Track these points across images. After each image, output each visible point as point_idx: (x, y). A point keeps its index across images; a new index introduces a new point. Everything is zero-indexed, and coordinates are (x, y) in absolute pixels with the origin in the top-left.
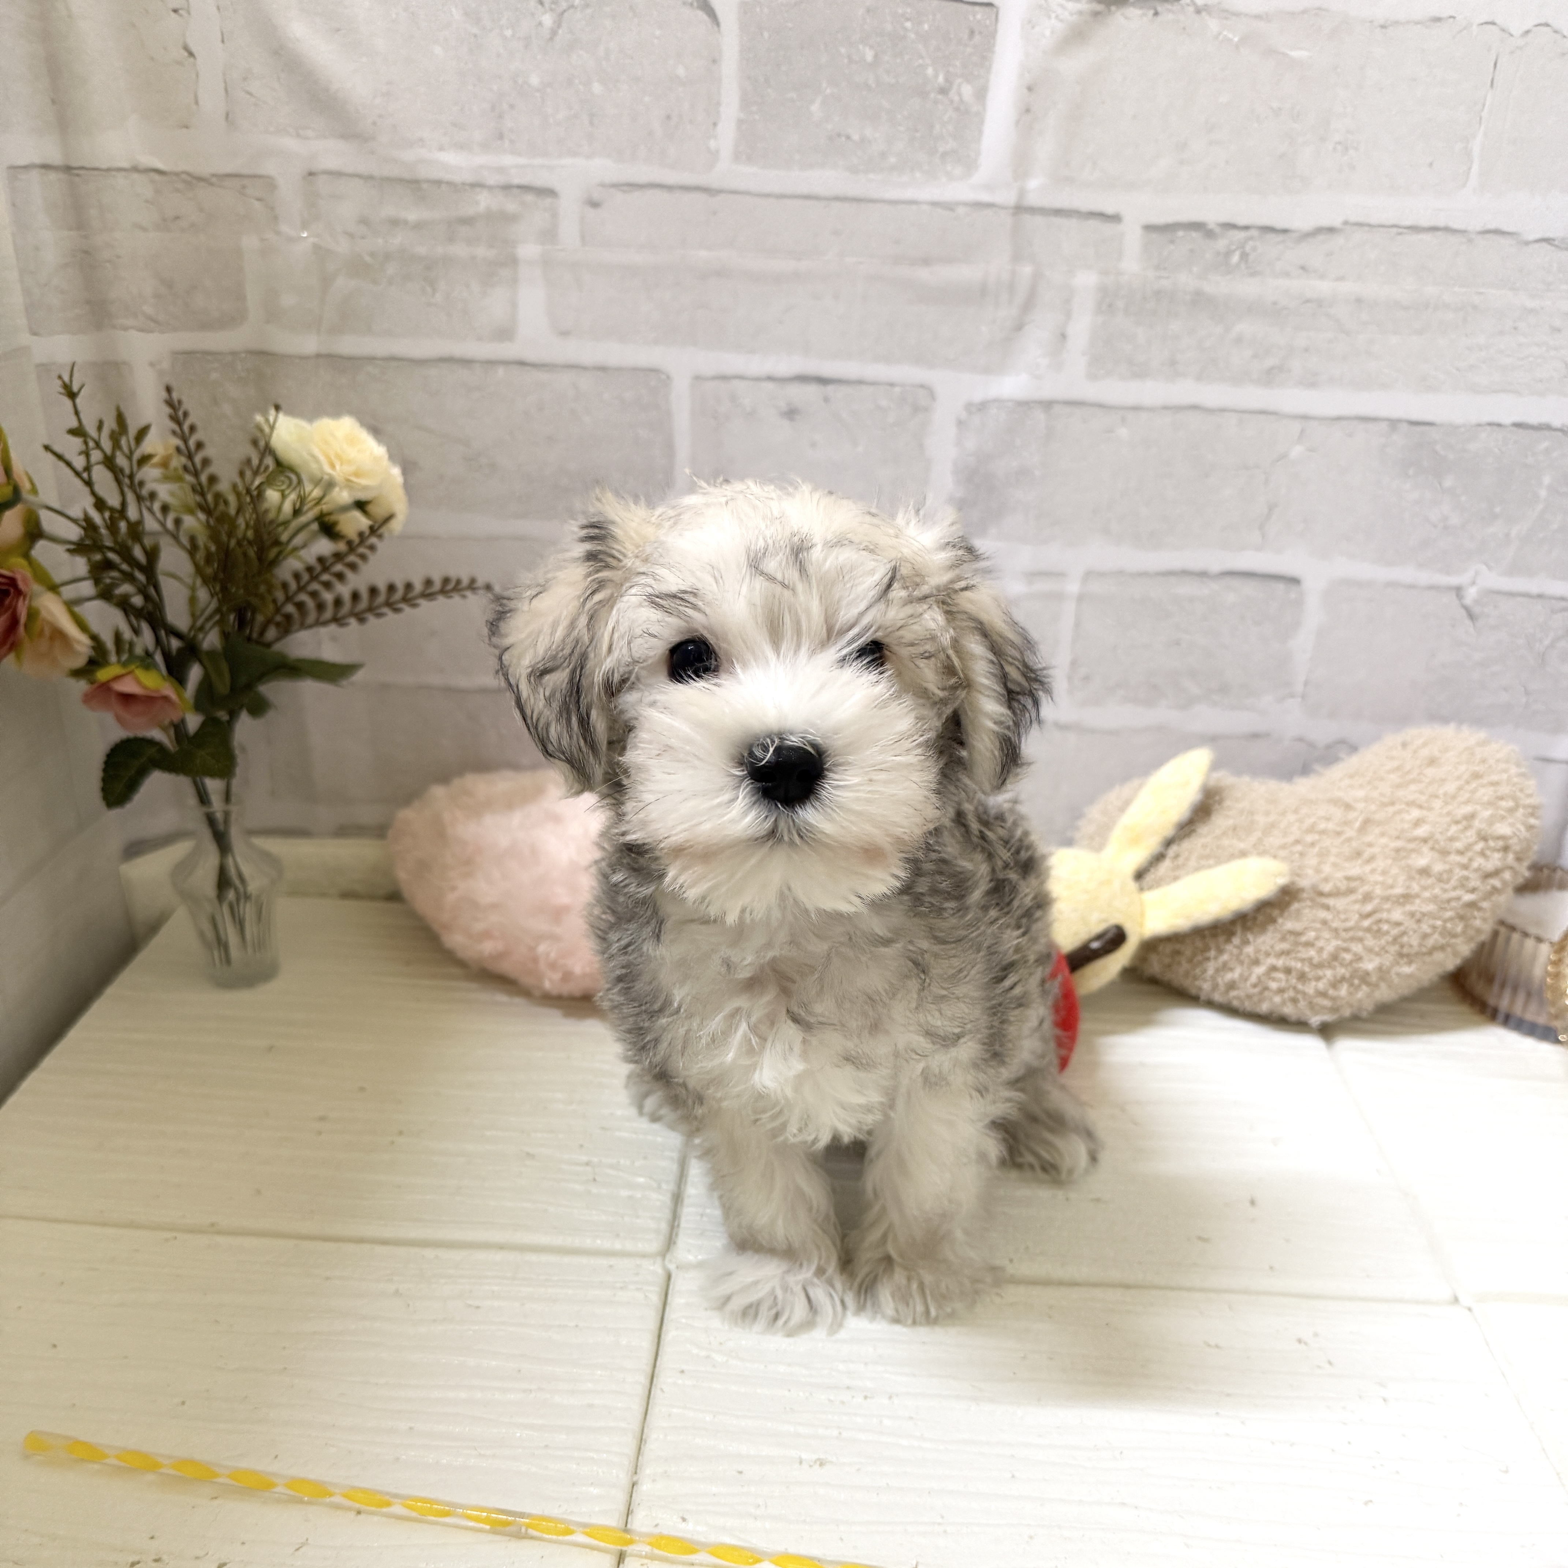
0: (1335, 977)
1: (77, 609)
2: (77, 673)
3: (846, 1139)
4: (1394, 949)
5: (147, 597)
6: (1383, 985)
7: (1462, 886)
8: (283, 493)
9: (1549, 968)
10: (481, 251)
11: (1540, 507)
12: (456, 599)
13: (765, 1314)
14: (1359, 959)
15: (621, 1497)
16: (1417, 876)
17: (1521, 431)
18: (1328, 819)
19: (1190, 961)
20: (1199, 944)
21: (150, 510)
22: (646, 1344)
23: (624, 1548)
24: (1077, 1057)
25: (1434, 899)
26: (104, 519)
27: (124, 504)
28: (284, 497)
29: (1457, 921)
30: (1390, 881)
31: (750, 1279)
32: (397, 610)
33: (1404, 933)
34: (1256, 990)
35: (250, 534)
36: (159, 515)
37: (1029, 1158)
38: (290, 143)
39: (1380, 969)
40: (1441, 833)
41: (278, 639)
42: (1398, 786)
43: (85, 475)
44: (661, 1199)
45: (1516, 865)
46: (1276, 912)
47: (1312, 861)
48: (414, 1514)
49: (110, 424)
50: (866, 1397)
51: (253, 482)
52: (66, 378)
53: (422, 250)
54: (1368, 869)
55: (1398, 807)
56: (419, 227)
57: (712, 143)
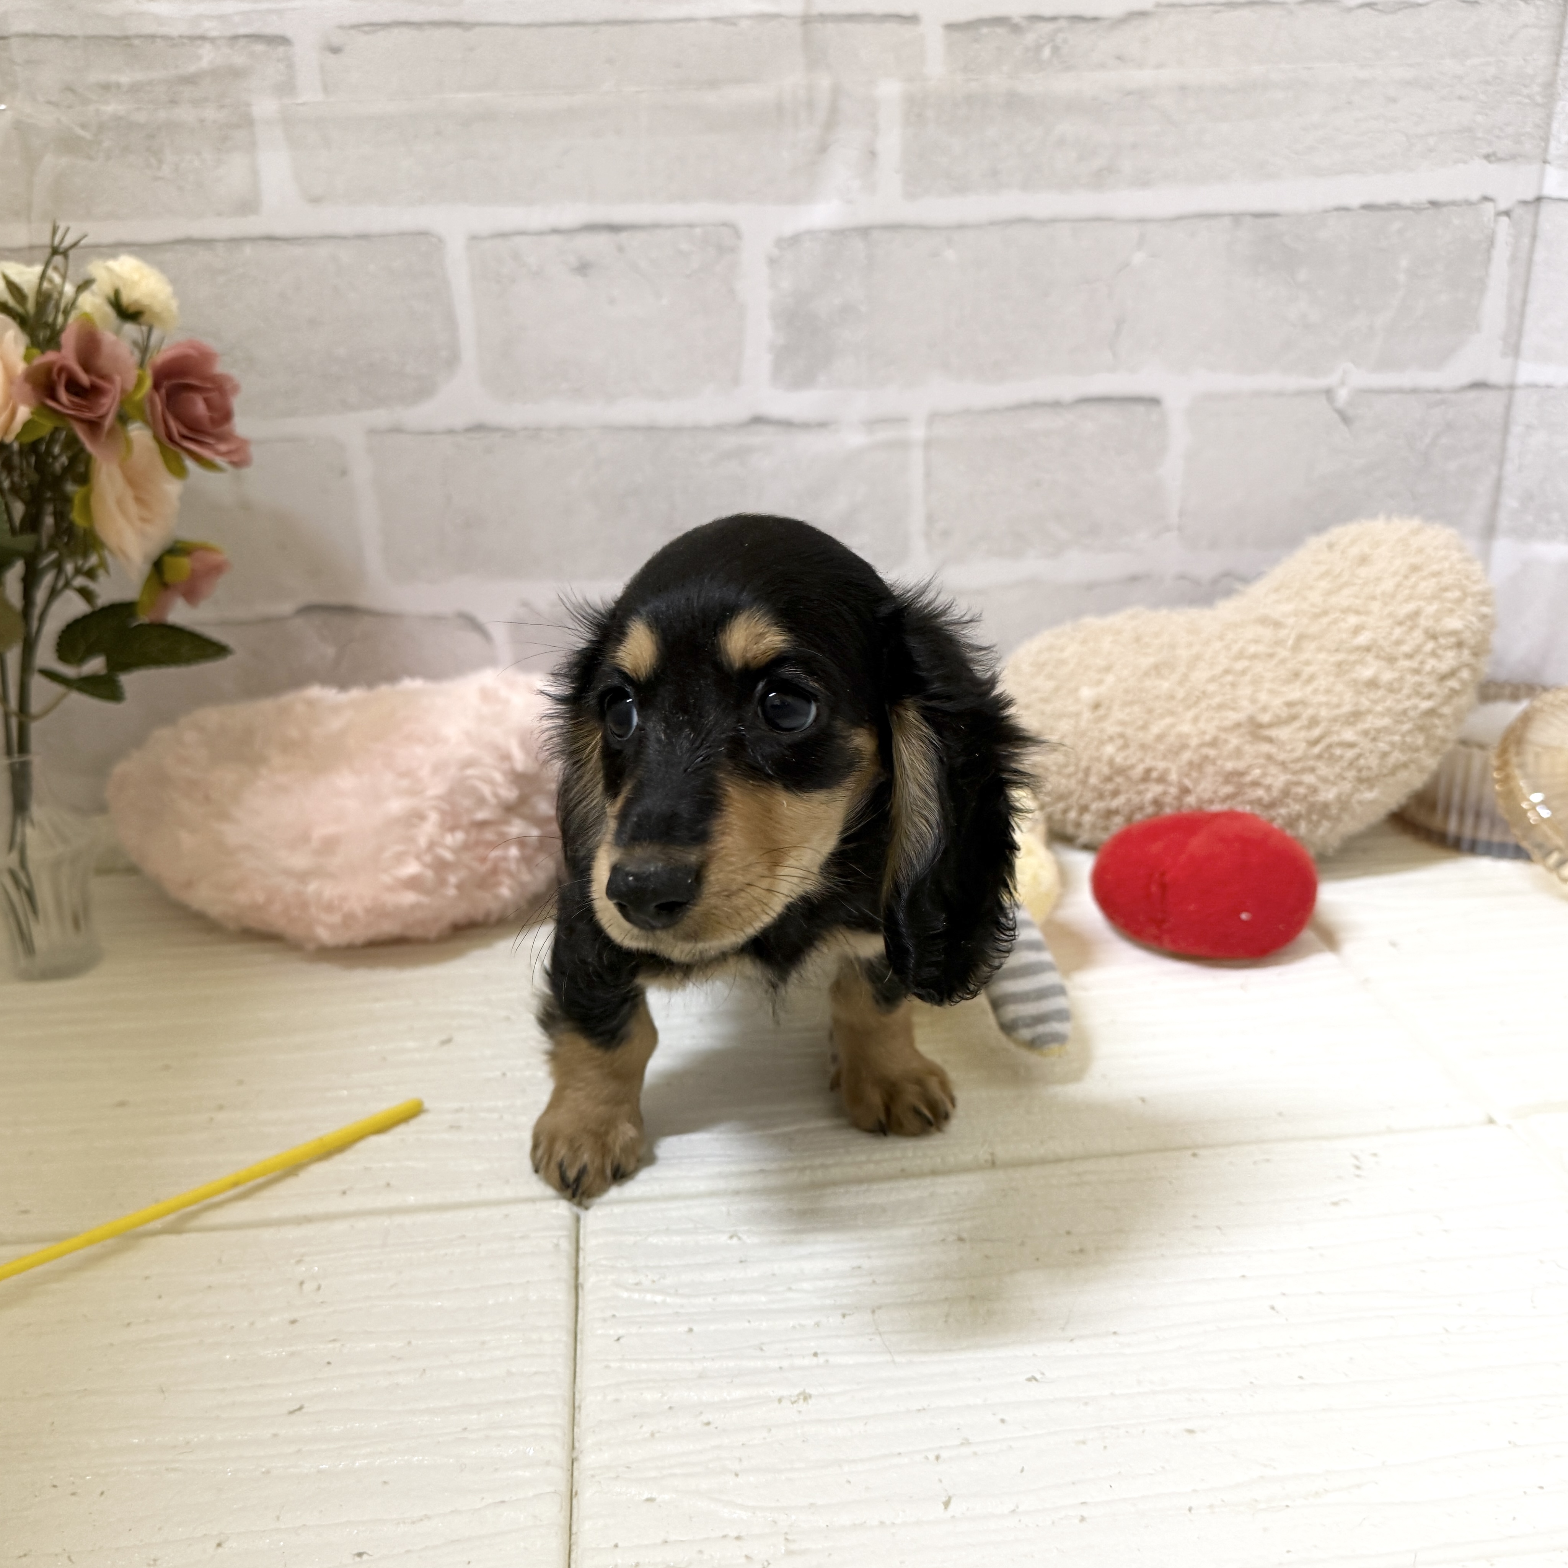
4: (1350, 775)
6: (1346, 817)
7: (1417, 693)
11: (1401, 293)
14: (1314, 791)
16: (1365, 690)
17: (1370, 213)
18: (1257, 641)
25: (1389, 711)
29: (1417, 733)
30: (1335, 700)
33: (1360, 756)
39: (1339, 799)
40: (1385, 638)
42: (1330, 593)
47: (1245, 690)
53: (142, 117)
54: (1309, 689)
55: (1332, 617)
56: (135, 89)
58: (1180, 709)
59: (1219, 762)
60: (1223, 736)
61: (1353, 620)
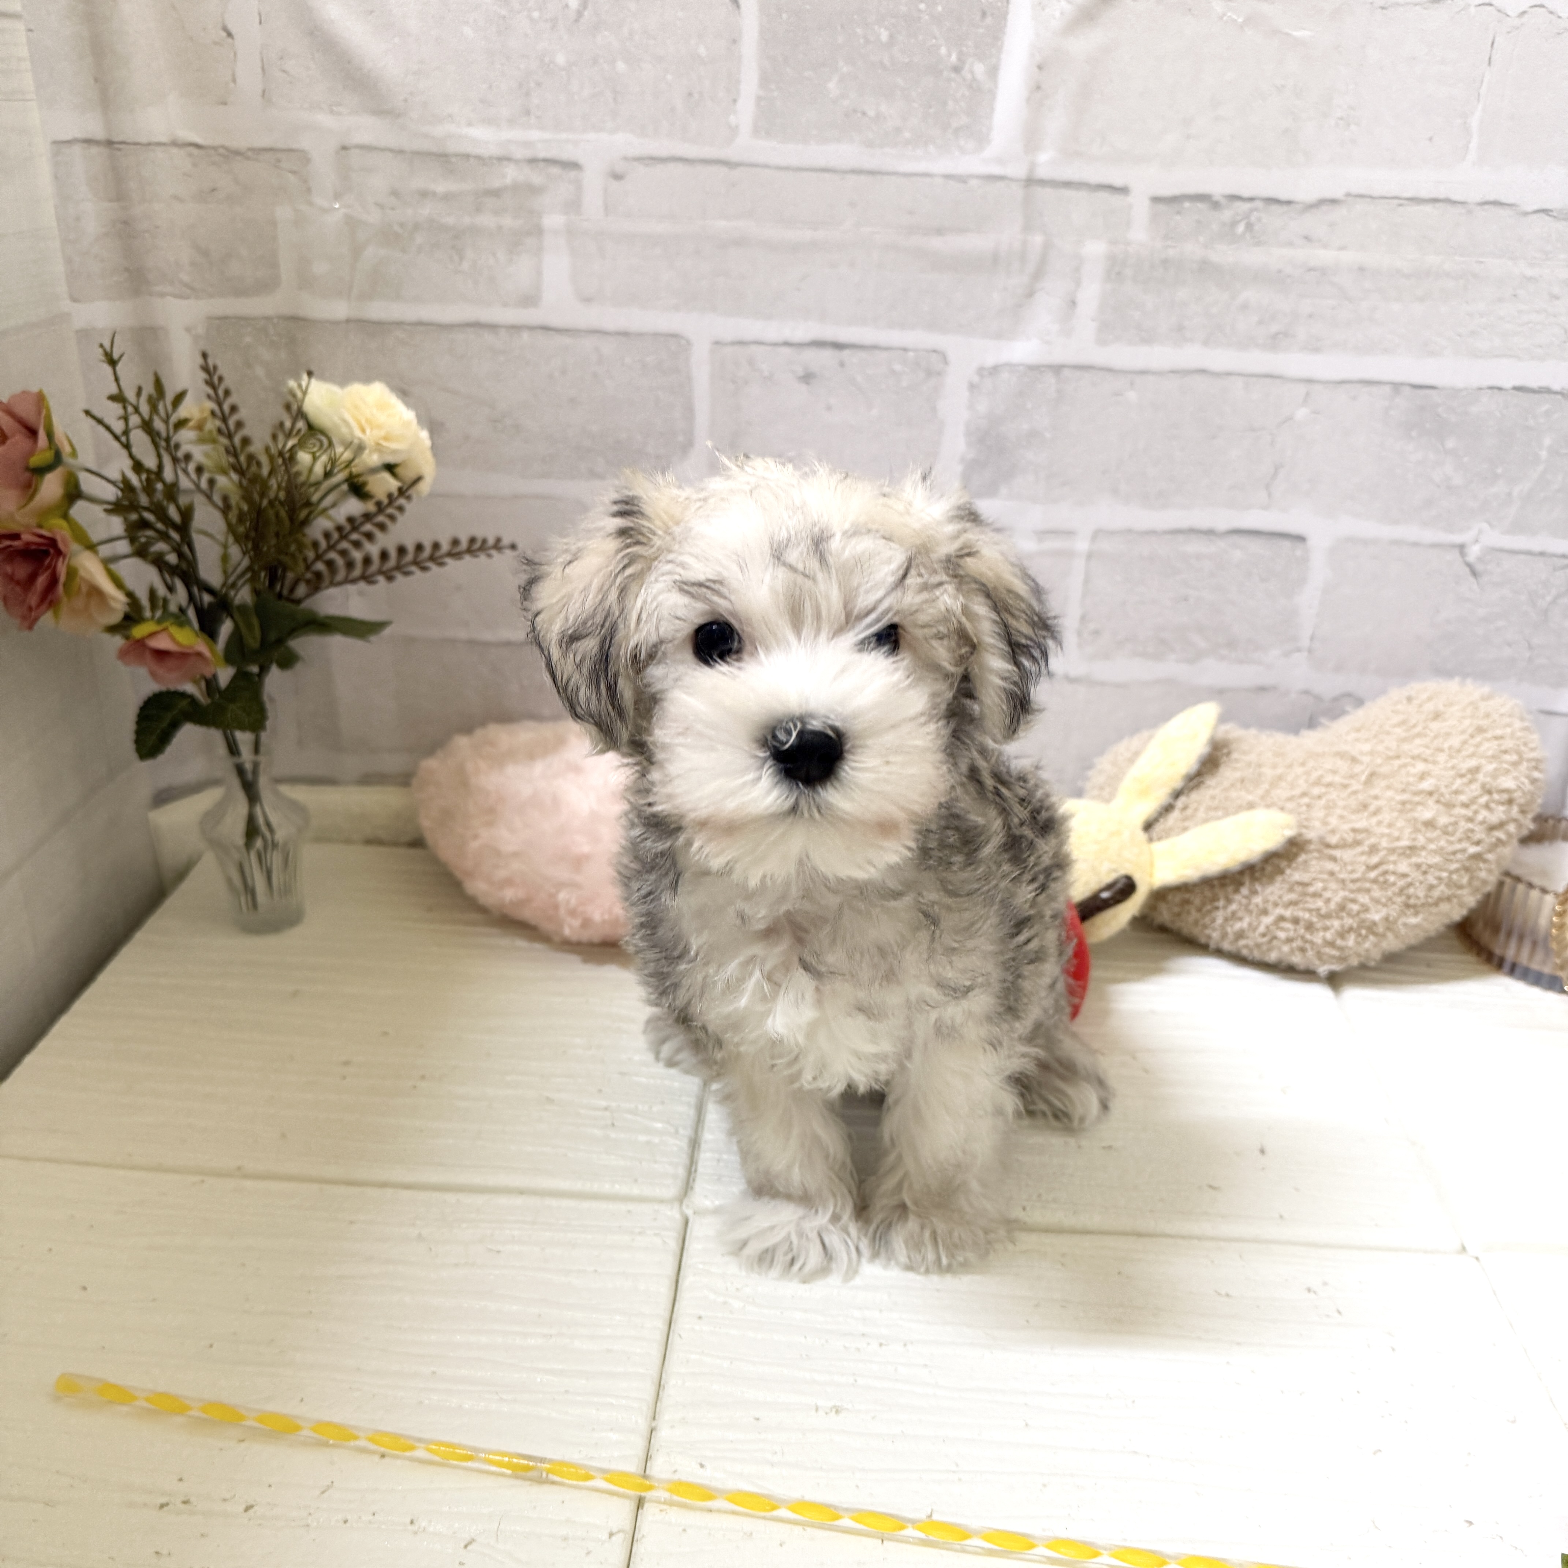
0: (1342, 926)
1: (113, 567)
2: (112, 629)
3: (862, 1089)
4: (1399, 900)
5: (181, 555)
6: (1390, 935)
7: (1468, 838)
8: (314, 454)
9: (1554, 919)
10: (508, 221)
11: (1541, 468)
12: (483, 558)
13: (781, 1259)
14: (1366, 909)
15: (639, 1443)
16: (1423, 829)
17: (1520, 394)
18: (1334, 772)
19: (1199, 910)
20: (1208, 894)
21: (185, 471)
22: (664, 1289)
23: (643, 1494)
24: (1089, 1005)
25: (1440, 851)
26: (141, 481)
27: (160, 467)
28: (315, 459)
29: (1463, 872)
30: (1396, 834)
31: (766, 1224)
32: (424, 569)
33: (1410, 885)
34: (1265, 939)
35: (282, 495)
36: (194, 476)
37: (1042, 1106)
38: (323, 119)
39: (1387, 919)
40: (1446, 786)
41: (308, 595)
42: (1404, 740)
43: (124, 439)
44: (679, 1144)
45: (1520, 817)
46: (1283, 864)
47: (1318, 813)
48: (437, 1458)
49: (149, 389)
50: (881, 1345)
51: (284, 446)
52: (107, 345)
53: (450, 220)
54: (1373, 821)
55: (1403, 761)
56: (448, 197)
57: (732, 119)
61: (1421, 767)
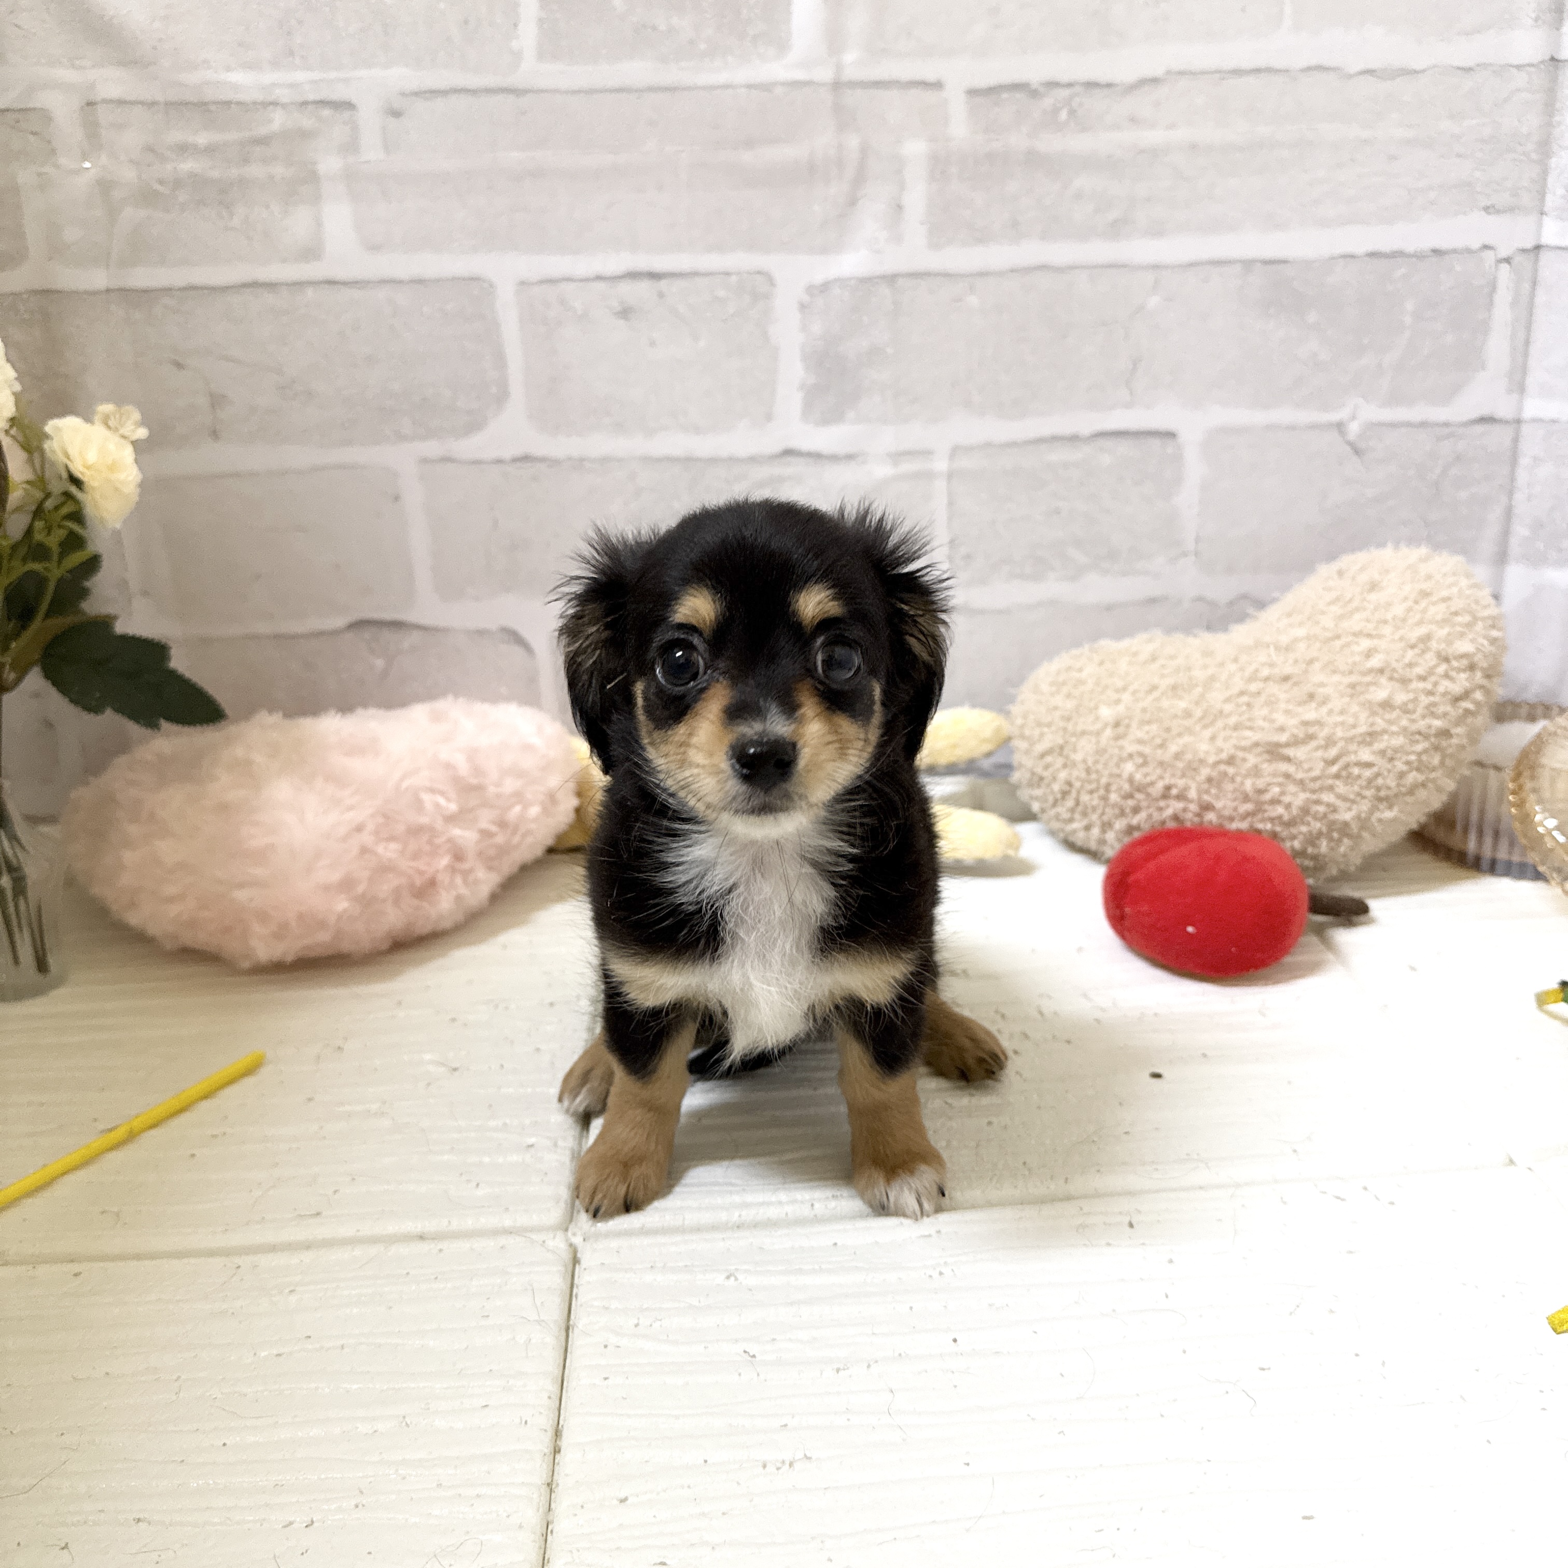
4: (1369, 793)
6: (1366, 836)
7: (1431, 713)
10: (279, 170)
16: (1380, 711)
17: (1375, 260)
18: (1271, 665)
25: (1403, 731)
29: (1432, 752)
30: (1351, 721)
33: (1378, 775)
38: (65, 74)
39: (1359, 818)
40: (1397, 661)
42: (1342, 617)
47: (1260, 712)
54: (1324, 710)
55: (1343, 640)
56: (210, 150)
57: (515, 44)
58: (1198, 728)
59: (1238, 779)
60: (1240, 754)
61: (1365, 644)
